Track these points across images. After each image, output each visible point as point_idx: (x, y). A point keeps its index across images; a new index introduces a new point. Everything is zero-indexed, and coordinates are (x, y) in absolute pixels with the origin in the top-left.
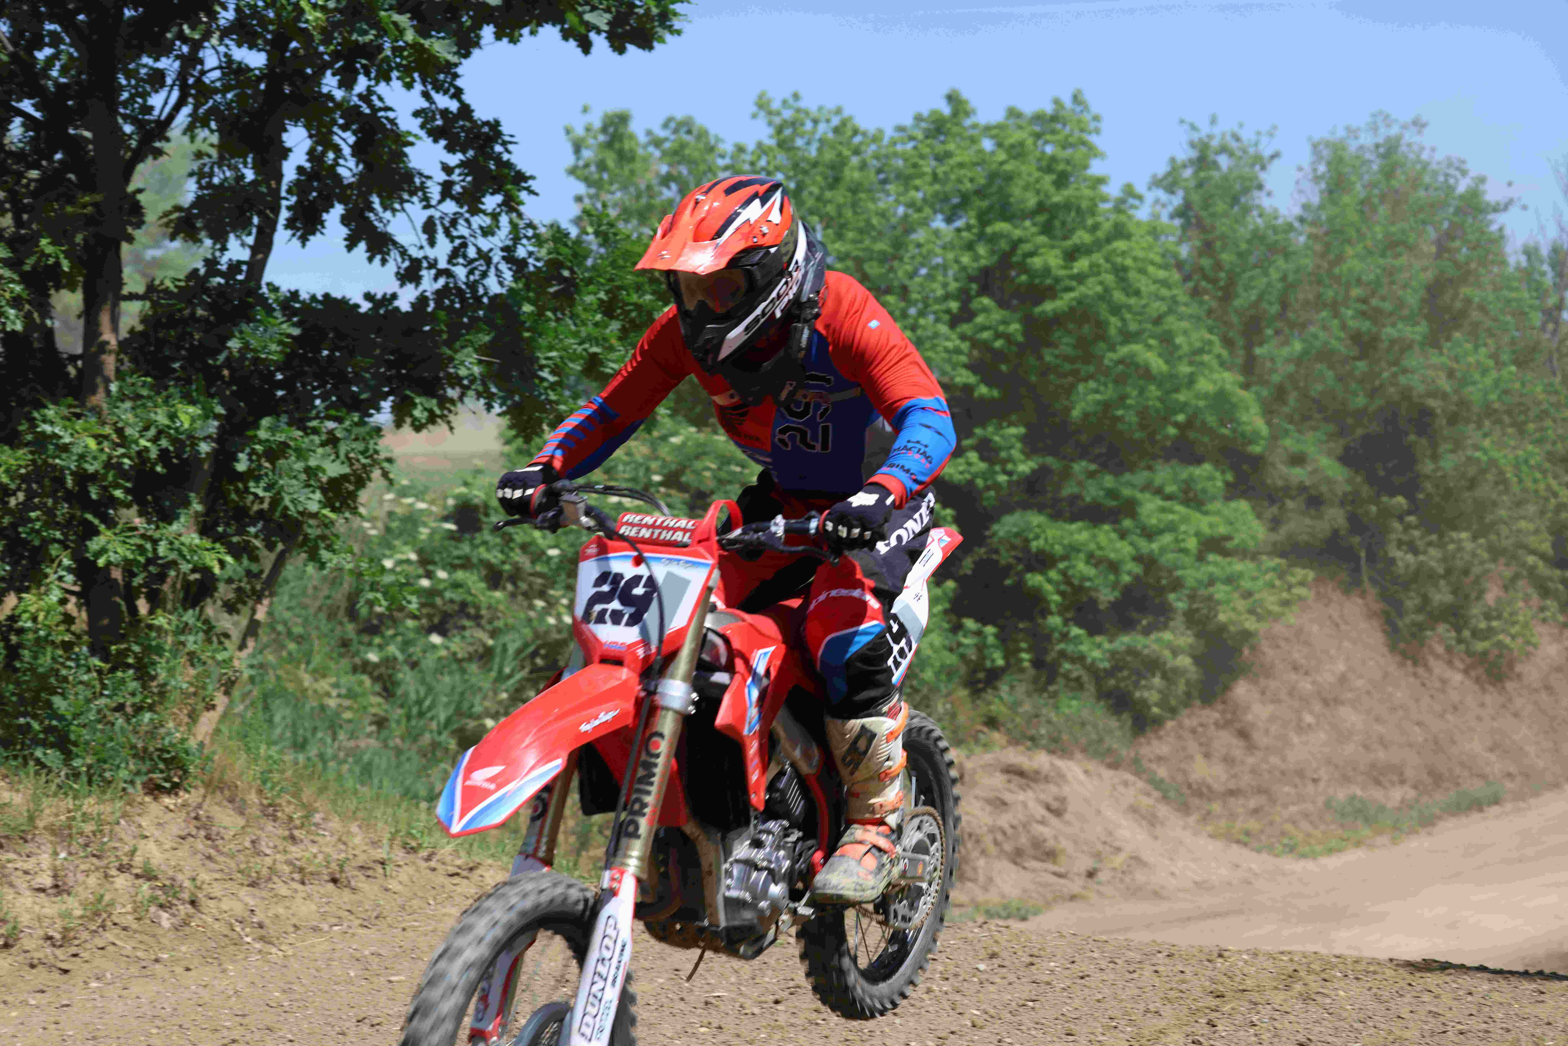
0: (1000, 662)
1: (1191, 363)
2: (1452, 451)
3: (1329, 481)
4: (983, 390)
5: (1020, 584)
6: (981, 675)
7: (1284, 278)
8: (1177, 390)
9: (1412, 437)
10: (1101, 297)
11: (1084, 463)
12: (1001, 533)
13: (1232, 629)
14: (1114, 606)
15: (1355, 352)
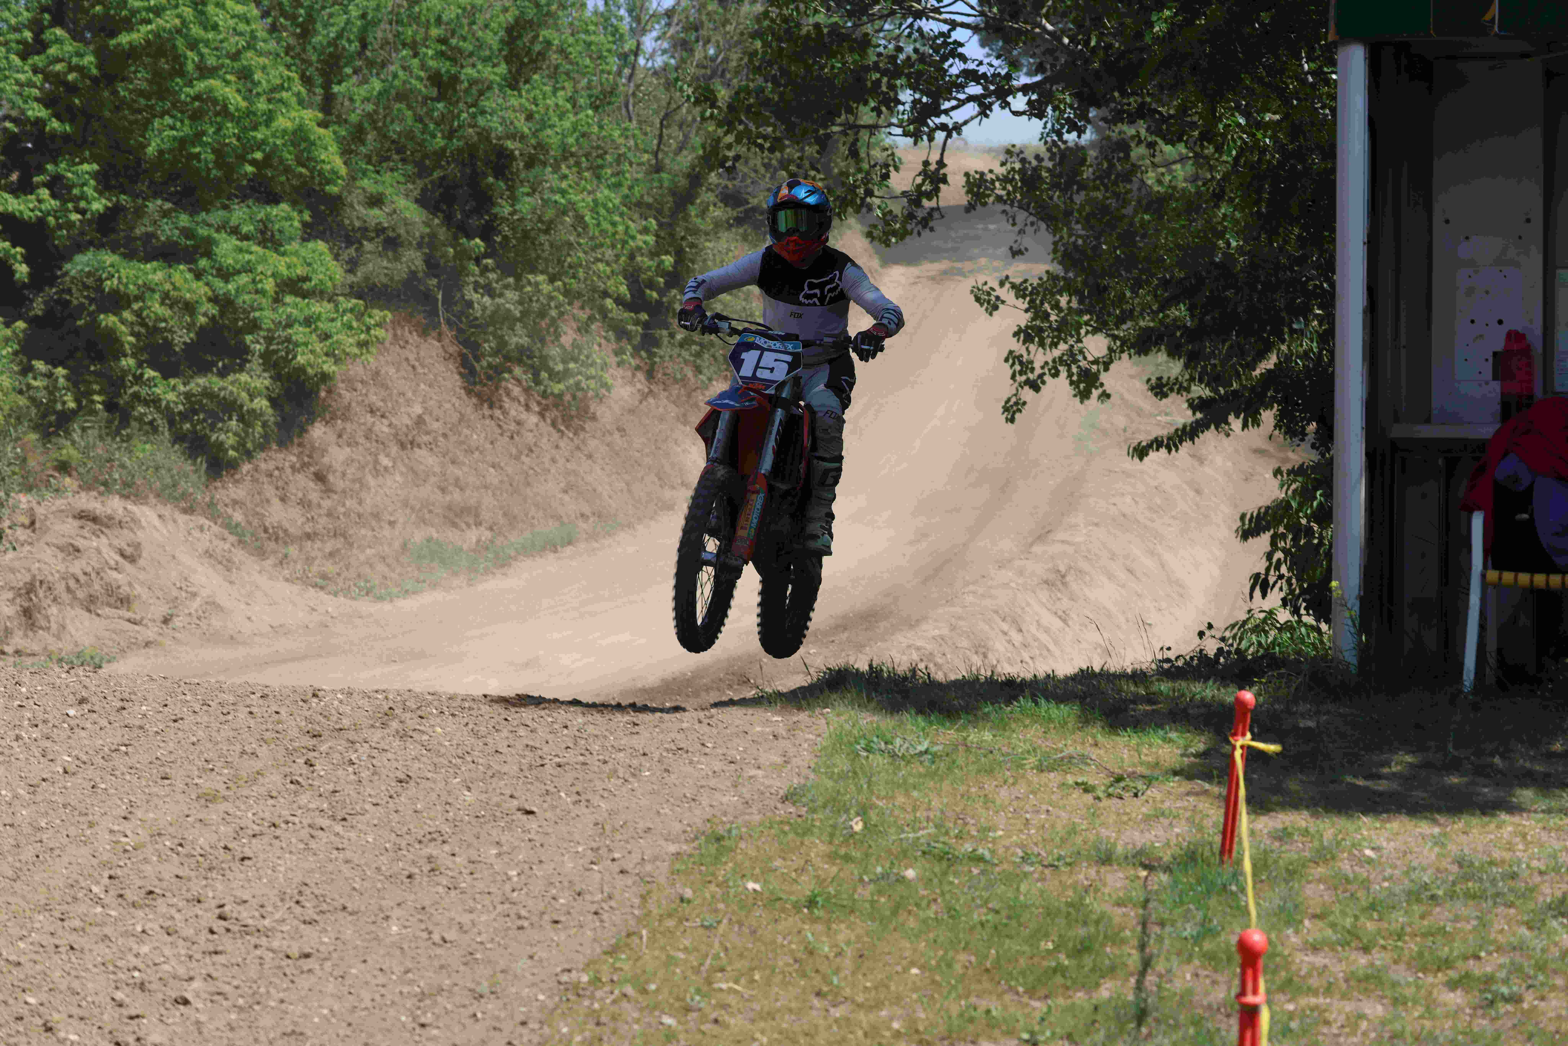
0: (72, 405)
1: (269, 101)
2: (528, 194)
3: (406, 223)
4: (55, 124)
5: (94, 323)
6: (53, 418)
7: (363, 16)
8: (255, 128)
9: (491, 180)
10: (178, 31)
11: (159, 202)
12: (73, 273)
13: (310, 371)
14: (188, 347)
15: (434, 92)
